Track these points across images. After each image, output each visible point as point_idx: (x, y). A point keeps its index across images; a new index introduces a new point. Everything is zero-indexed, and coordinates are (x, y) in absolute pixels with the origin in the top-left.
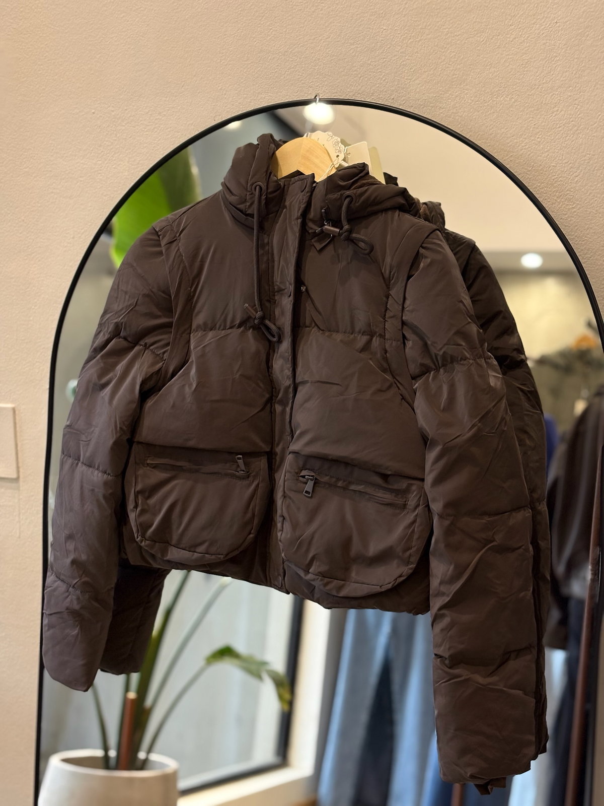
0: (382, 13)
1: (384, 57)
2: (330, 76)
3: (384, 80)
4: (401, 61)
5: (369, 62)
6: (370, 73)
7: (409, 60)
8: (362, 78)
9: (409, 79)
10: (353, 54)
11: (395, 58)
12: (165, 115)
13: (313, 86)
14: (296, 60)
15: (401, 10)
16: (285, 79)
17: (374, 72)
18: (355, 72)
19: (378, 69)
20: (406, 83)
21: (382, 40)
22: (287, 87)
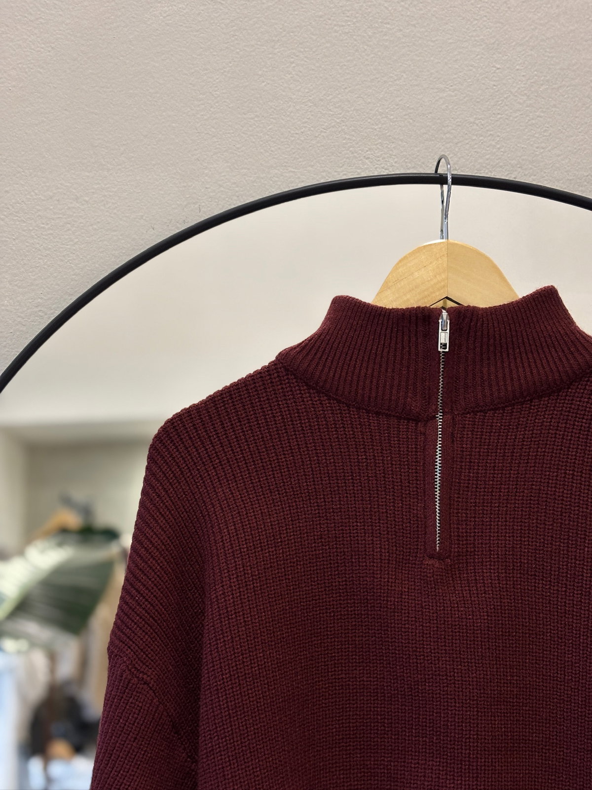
0: (493, 43)
1: (499, 112)
2: (402, 140)
3: (499, 149)
4: (528, 118)
5: (472, 120)
6: (474, 137)
7: (541, 117)
8: (459, 145)
9: (543, 148)
10: (443, 107)
11: (517, 115)
12: (87, 202)
13: (370, 156)
14: (340, 114)
15: (527, 39)
16: (319, 145)
17: (482, 136)
18: (448, 135)
19: (487, 131)
20: (537, 153)
21: (494, 85)
22: (323, 158)
